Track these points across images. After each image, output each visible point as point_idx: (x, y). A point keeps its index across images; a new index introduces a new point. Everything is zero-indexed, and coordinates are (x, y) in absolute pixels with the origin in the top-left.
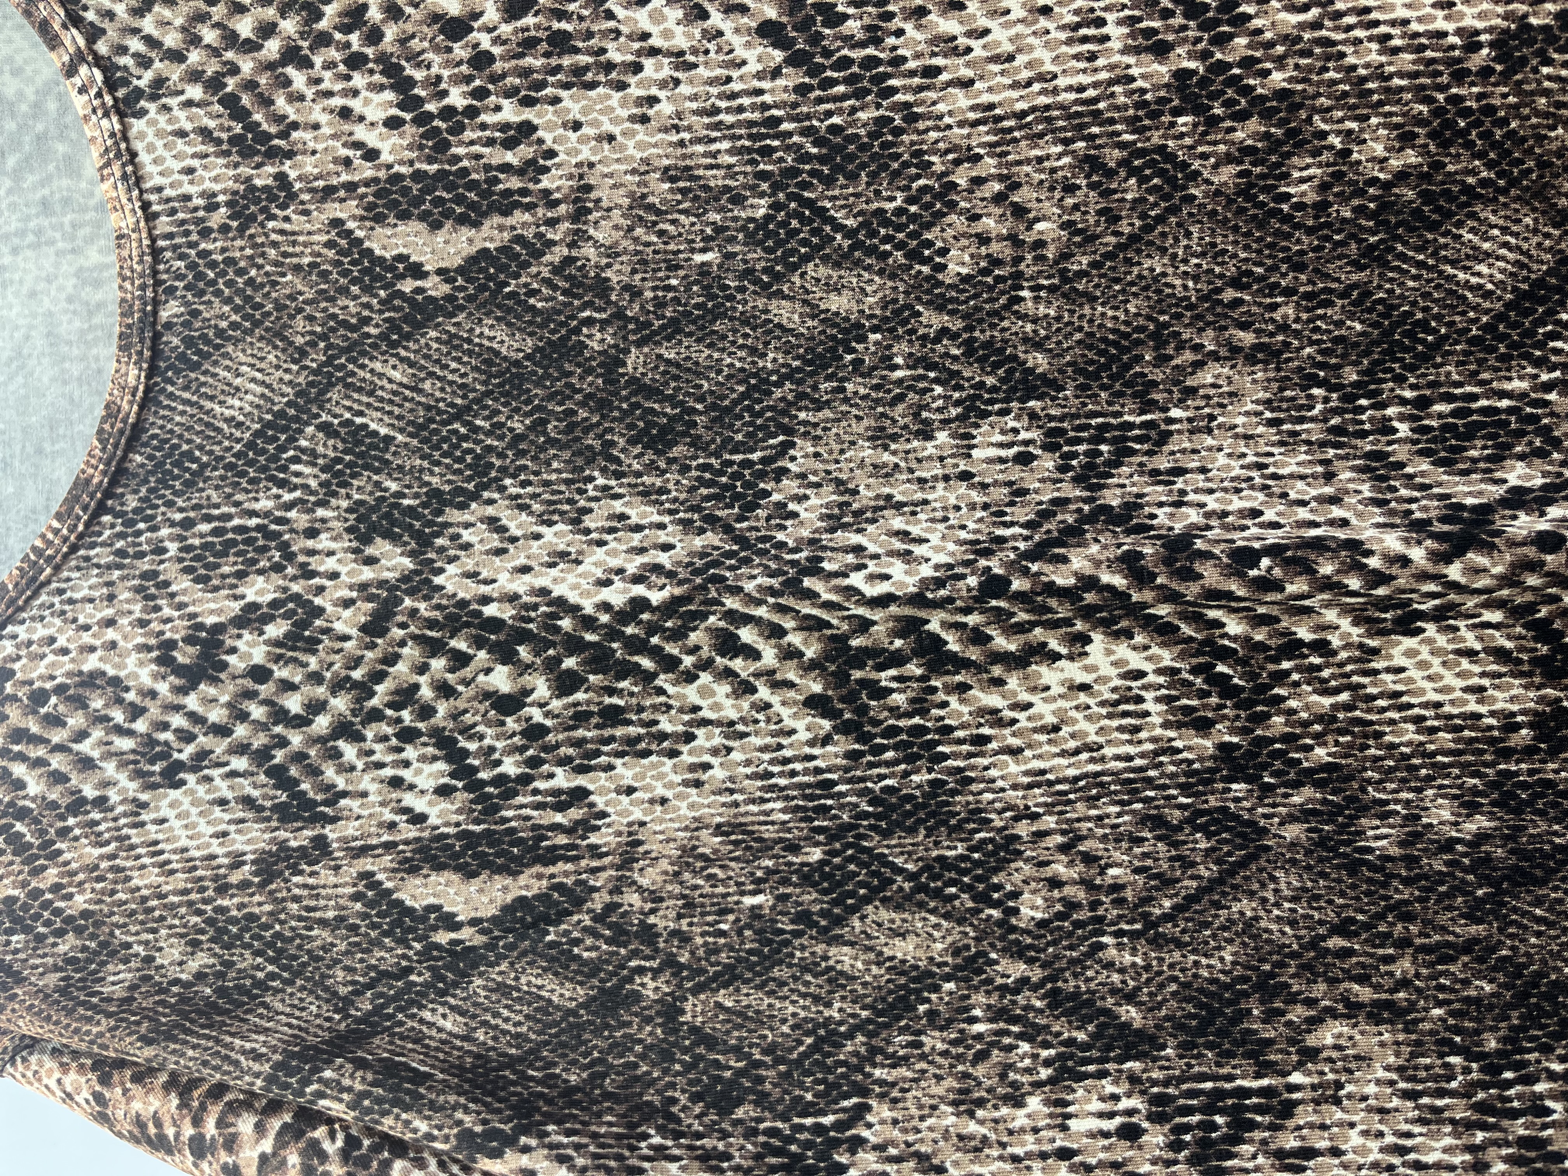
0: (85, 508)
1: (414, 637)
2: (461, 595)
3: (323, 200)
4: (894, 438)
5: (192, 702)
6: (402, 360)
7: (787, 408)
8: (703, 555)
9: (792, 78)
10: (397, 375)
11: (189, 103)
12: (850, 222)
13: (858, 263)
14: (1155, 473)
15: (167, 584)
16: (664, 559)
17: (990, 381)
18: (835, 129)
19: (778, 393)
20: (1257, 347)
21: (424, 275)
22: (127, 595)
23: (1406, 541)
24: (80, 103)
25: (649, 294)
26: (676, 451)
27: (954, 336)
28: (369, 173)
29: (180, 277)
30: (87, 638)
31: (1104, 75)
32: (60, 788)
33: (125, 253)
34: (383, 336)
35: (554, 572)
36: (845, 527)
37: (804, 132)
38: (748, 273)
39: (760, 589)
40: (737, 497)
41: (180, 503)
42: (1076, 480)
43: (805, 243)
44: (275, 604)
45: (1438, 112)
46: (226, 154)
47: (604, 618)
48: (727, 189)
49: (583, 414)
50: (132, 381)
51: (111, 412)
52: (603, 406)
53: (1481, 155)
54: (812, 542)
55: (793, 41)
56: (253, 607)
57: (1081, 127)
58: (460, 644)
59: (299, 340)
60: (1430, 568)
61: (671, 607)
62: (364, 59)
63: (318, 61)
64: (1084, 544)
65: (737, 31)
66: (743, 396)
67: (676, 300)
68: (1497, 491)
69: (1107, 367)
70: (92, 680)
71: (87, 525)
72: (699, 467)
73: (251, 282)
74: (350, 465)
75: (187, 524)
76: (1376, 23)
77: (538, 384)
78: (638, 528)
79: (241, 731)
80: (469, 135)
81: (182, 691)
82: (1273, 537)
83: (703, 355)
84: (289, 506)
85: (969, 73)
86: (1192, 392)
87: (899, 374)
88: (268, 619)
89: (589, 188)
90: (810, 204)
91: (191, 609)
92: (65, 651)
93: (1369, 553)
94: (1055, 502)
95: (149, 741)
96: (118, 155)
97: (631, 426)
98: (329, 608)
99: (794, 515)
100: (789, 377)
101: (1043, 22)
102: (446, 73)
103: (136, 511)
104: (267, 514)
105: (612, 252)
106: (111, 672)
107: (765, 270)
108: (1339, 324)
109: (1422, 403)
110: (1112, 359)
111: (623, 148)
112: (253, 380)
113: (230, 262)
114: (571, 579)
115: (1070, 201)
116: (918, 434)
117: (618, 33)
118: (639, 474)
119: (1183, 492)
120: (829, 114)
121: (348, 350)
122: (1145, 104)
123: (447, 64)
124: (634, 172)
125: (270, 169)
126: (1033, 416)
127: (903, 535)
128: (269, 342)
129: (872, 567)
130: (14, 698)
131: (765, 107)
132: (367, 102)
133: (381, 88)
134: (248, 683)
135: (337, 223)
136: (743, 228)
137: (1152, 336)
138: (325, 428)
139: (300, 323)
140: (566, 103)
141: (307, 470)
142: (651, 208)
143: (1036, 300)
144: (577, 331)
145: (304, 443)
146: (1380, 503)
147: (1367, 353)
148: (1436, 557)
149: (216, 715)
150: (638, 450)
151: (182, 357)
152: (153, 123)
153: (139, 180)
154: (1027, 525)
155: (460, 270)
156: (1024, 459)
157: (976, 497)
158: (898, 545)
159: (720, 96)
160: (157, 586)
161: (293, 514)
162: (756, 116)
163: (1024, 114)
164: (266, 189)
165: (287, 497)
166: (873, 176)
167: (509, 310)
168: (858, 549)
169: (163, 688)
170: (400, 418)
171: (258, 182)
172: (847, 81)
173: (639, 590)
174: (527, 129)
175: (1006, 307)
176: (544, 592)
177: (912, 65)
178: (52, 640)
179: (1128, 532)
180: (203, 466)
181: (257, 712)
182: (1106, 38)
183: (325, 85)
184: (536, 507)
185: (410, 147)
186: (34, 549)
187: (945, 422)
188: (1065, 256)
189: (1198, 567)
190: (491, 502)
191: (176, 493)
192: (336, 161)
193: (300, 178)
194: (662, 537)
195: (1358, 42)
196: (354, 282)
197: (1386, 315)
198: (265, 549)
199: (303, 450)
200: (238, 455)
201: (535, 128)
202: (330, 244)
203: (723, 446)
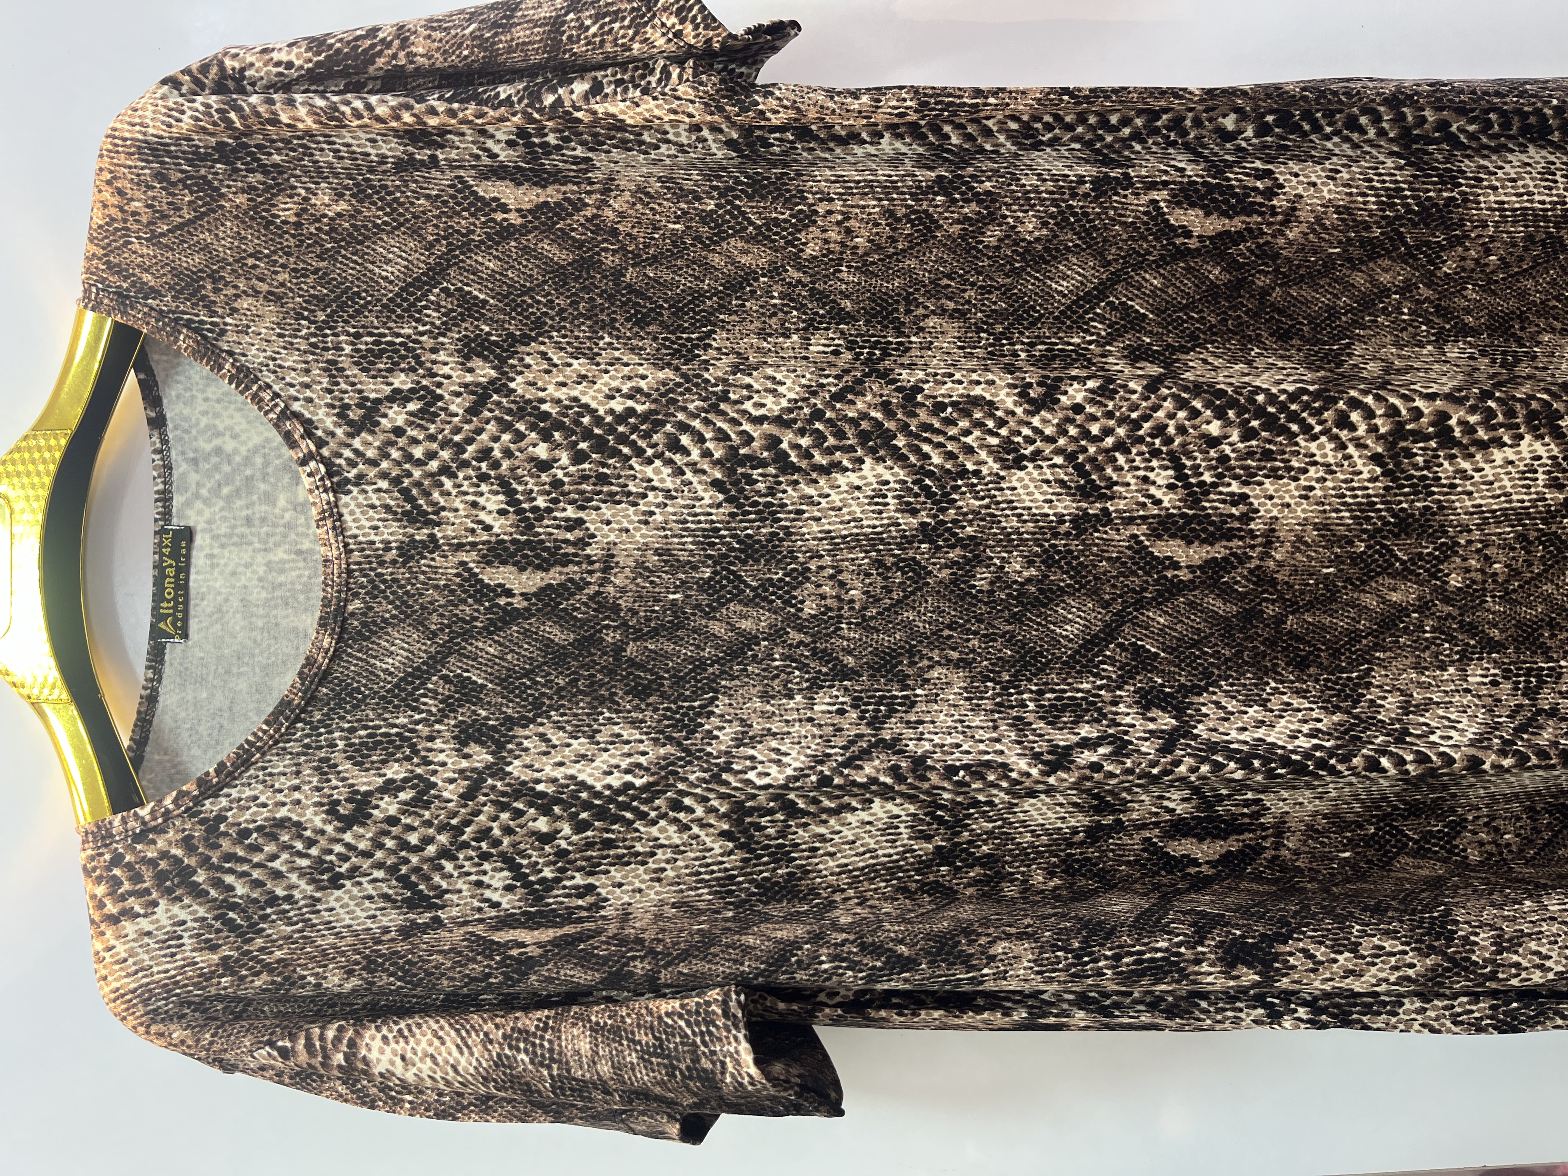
0: (287, 719)
1: (492, 801)
2: (523, 778)
3: (456, 550)
4: (773, 697)
5: (348, 837)
6: (495, 642)
7: (714, 679)
8: (665, 758)
9: (727, 509)
10: (491, 650)
11: (379, 490)
12: (754, 584)
13: (757, 605)
14: (908, 722)
15: (336, 766)
16: (642, 760)
17: (824, 670)
18: (748, 536)
19: (711, 670)
20: (960, 660)
21: (513, 596)
22: (308, 771)
23: (1029, 764)
24: (307, 481)
25: (642, 614)
26: (651, 700)
27: (806, 645)
28: (485, 538)
29: (363, 587)
30: (280, 797)
31: (886, 521)
32: (259, 890)
33: (329, 571)
34: (485, 628)
35: (578, 766)
36: (745, 745)
37: (731, 537)
38: (698, 606)
39: (698, 778)
40: (685, 726)
41: (348, 717)
42: (868, 725)
43: (729, 592)
44: (405, 780)
45: (1045, 551)
46: (400, 520)
47: (607, 793)
48: (689, 562)
49: (599, 676)
50: (326, 644)
51: (310, 661)
52: (611, 673)
53: (1067, 573)
54: (727, 753)
55: (729, 491)
56: (392, 781)
57: (874, 545)
58: (520, 805)
59: (433, 627)
60: (1040, 778)
61: (646, 788)
62: (489, 477)
63: (461, 475)
64: (871, 760)
65: (700, 482)
66: (691, 671)
67: (657, 618)
68: (1076, 739)
69: (885, 666)
70: (282, 823)
71: (287, 728)
72: (664, 709)
73: (407, 593)
74: (458, 700)
75: (352, 730)
76: (1016, 508)
77: (574, 659)
78: (628, 742)
79: (379, 855)
80: (546, 522)
81: (343, 830)
82: (966, 759)
83: (670, 647)
84: (417, 723)
85: (819, 514)
86: (927, 681)
87: (777, 663)
88: (402, 789)
89: (613, 556)
90: (733, 573)
91: (351, 781)
92: (264, 805)
93: (1012, 770)
94: (857, 735)
95: (320, 861)
96: (331, 515)
97: (626, 685)
98: (440, 784)
99: (717, 737)
100: (717, 662)
101: (857, 494)
102: (536, 489)
103: (319, 721)
104: (403, 726)
105: (623, 591)
106: (295, 818)
107: (707, 605)
108: (1000, 651)
109: (1040, 693)
110: (887, 662)
111: (634, 536)
112: (402, 648)
113: (395, 580)
114: (588, 770)
115: (867, 581)
116: (785, 696)
117: (635, 477)
118: (629, 712)
119: (922, 733)
120: (746, 528)
121: (464, 634)
122: (906, 537)
123: (537, 484)
124: (638, 549)
125: (426, 531)
126: (846, 689)
127: (777, 751)
128: (414, 627)
129: (760, 768)
130: (226, 834)
131: (712, 522)
132: (488, 500)
133: (497, 493)
134: (385, 826)
135: (463, 563)
136: (697, 583)
137: (908, 651)
138: (445, 678)
139: (435, 618)
140: (604, 510)
141: (431, 702)
142: (647, 569)
143: (849, 629)
144: (600, 631)
145: (430, 686)
146: (1019, 743)
147: (1013, 666)
148: (1043, 773)
149: (363, 845)
150: (630, 698)
151: (359, 633)
152: (355, 499)
153: (343, 530)
154: (841, 748)
155: (535, 594)
156: (841, 712)
157: (816, 731)
158: (774, 756)
159: (689, 514)
160: (329, 767)
161: (420, 727)
162: (707, 526)
163: (845, 537)
164: (421, 541)
165: (417, 717)
166: (768, 562)
167: (561, 618)
168: (752, 758)
169: (329, 829)
170: (491, 674)
171: (417, 538)
172: (756, 513)
173: (629, 778)
174: (580, 522)
175: (834, 632)
176: (573, 777)
177: (790, 508)
178: (256, 798)
179: (894, 753)
180: (365, 697)
181: (390, 843)
182: (887, 504)
183: (464, 488)
184: (568, 728)
185: (511, 526)
186: (247, 741)
187: (800, 690)
188: (864, 608)
189: (928, 775)
190: (542, 724)
191: (346, 712)
192: (466, 530)
193: (443, 537)
194: (642, 748)
195: (1007, 516)
196: (470, 597)
197: (1023, 648)
198: (401, 747)
199: (430, 690)
200: (388, 691)
201: (585, 522)
202: (458, 575)
203: (678, 698)
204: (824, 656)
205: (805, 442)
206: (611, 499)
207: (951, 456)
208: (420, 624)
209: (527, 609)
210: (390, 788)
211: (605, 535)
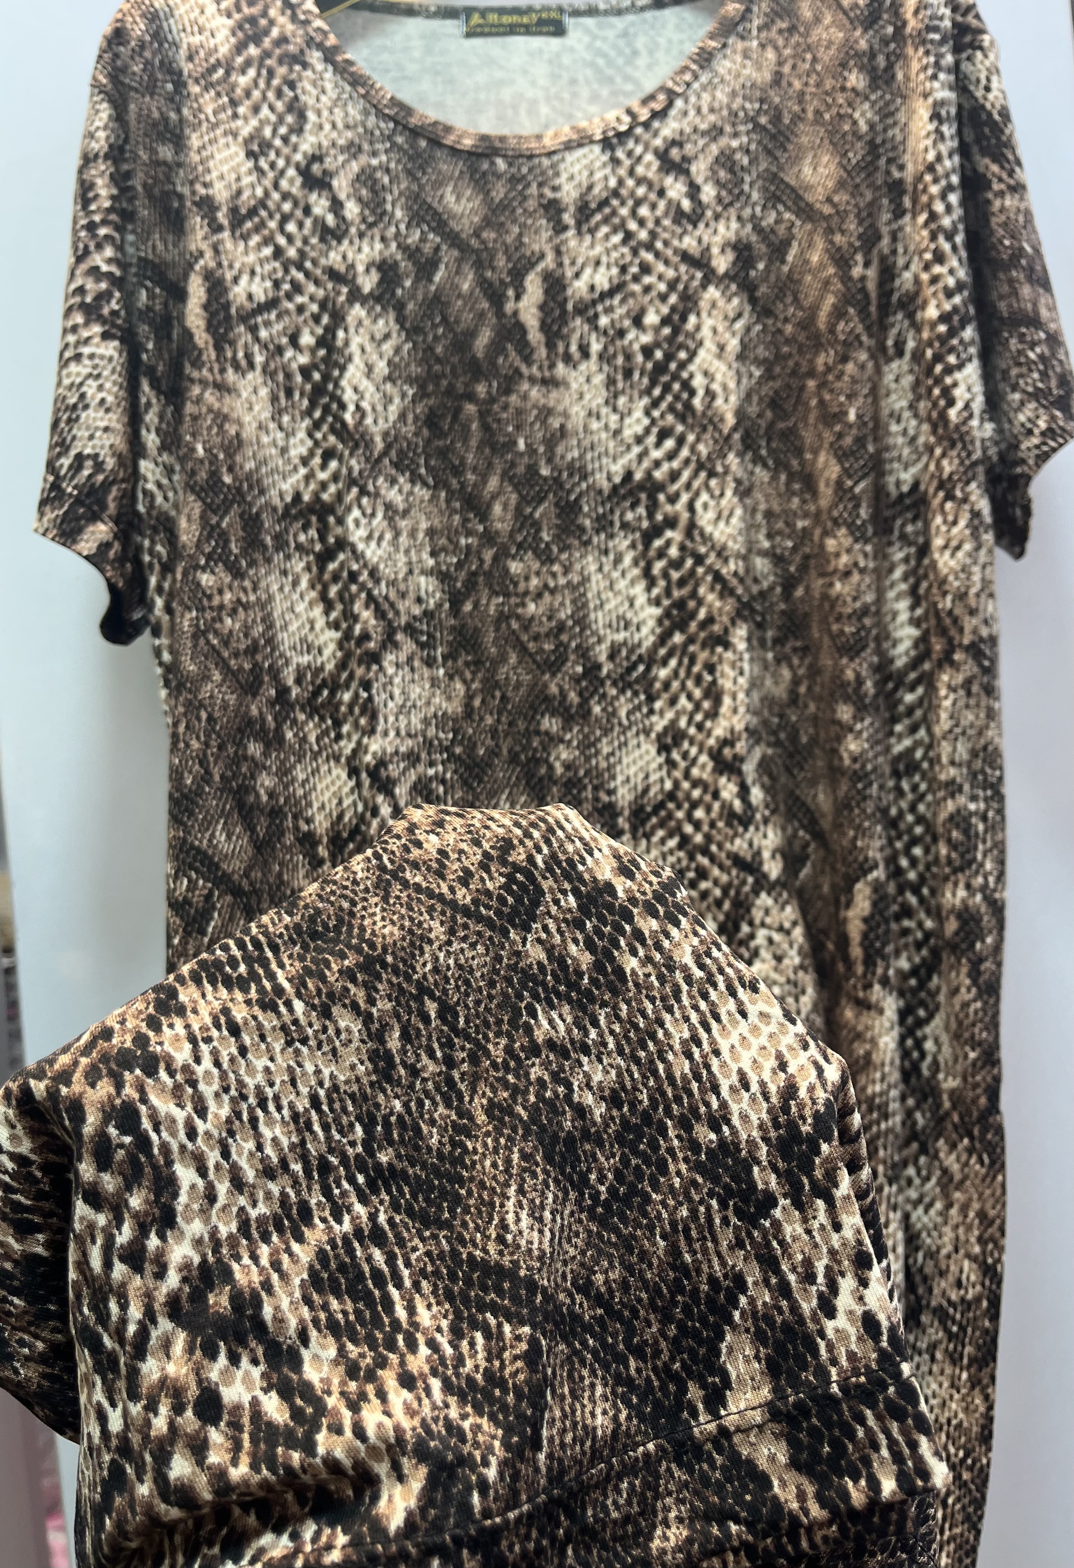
0: (397, 113)
1: (328, 294)
2: (349, 317)
3: (555, 250)
4: (431, 539)
6: (474, 290)
8: (371, 440)
11: (607, 179)
12: (537, 515)
13: (517, 519)
15: (356, 158)
16: (369, 420)
17: (459, 584)
18: (581, 508)
19: (454, 481)
21: (516, 301)
22: (349, 136)
25: (504, 416)
26: (425, 430)
27: (480, 566)
28: (568, 274)
29: (518, 170)
31: (601, 632)
34: (486, 280)
36: (386, 511)
38: (513, 465)
42: (409, 623)
44: (344, 219)
46: (580, 198)
47: (338, 392)
50: (465, 142)
51: (448, 130)
54: (378, 494)
55: (624, 487)
56: (343, 207)
57: (579, 623)
58: (325, 319)
62: (625, 274)
63: (625, 250)
65: (630, 460)
69: (464, 639)
71: (388, 114)
78: (385, 409)
79: (276, 196)
80: (585, 327)
81: (298, 167)
83: (474, 443)
84: (397, 227)
86: (452, 678)
87: (463, 540)
88: (336, 215)
89: (557, 387)
91: (341, 172)
92: (318, 100)
95: (270, 146)
97: (438, 408)
98: (342, 248)
99: (392, 487)
100: (462, 486)
101: (627, 604)
102: (616, 316)
103: (395, 142)
104: (393, 215)
106: (307, 127)
107: (514, 473)
110: (468, 641)
111: (576, 404)
114: (358, 374)
116: (433, 550)
117: (631, 402)
118: (414, 411)
121: (479, 261)
122: (588, 651)
123: (620, 316)
124: (565, 410)
125: (571, 222)
126: (441, 605)
127: (381, 538)
128: (484, 219)
132: (603, 274)
133: (610, 282)
134: (302, 204)
135: (543, 256)
136: (535, 463)
138: (438, 248)
141: (416, 237)
142: (547, 418)
143: (497, 605)
144: (486, 379)
145: (431, 236)
150: (427, 411)
151: (477, 170)
152: (598, 158)
156: (419, 600)
158: (375, 535)
160: (354, 153)
161: (393, 229)
163: (585, 596)
164: (562, 219)
165: (402, 226)
166: (558, 526)
167: (498, 345)
168: (373, 516)
169: (299, 156)
171: (565, 215)
172: (604, 513)
175: (494, 591)
176: (351, 360)
177: (610, 544)
178: (324, 93)
180: (419, 180)
181: (287, 206)
182: (618, 632)
183: (612, 253)
184: (397, 358)
185: (580, 296)
186: (375, 83)
187: (439, 563)
188: (518, 617)
190: (399, 335)
191: (405, 165)
192: (575, 257)
193: (567, 238)
194: (381, 421)
198: (374, 213)
199: (427, 235)
200: (424, 199)
201: (587, 360)
202: (533, 252)
204: (471, 584)
205: (673, 552)
206: (610, 382)
207: (667, 685)
208: (487, 223)
209: (504, 315)
210: (336, 206)
211: (575, 378)
